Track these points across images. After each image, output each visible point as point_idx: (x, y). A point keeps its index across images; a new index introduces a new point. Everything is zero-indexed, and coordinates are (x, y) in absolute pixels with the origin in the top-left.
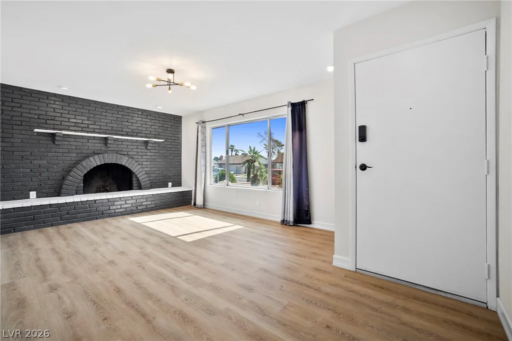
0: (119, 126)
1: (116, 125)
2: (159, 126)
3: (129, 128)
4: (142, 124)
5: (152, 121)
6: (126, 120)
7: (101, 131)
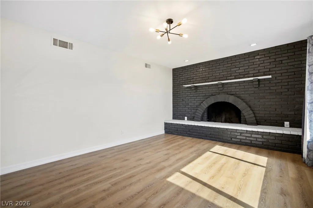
0: (229, 73)
1: (226, 73)
2: (270, 63)
3: (236, 73)
4: (249, 66)
5: (260, 60)
6: (234, 67)
7: (217, 79)
